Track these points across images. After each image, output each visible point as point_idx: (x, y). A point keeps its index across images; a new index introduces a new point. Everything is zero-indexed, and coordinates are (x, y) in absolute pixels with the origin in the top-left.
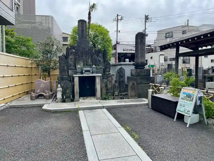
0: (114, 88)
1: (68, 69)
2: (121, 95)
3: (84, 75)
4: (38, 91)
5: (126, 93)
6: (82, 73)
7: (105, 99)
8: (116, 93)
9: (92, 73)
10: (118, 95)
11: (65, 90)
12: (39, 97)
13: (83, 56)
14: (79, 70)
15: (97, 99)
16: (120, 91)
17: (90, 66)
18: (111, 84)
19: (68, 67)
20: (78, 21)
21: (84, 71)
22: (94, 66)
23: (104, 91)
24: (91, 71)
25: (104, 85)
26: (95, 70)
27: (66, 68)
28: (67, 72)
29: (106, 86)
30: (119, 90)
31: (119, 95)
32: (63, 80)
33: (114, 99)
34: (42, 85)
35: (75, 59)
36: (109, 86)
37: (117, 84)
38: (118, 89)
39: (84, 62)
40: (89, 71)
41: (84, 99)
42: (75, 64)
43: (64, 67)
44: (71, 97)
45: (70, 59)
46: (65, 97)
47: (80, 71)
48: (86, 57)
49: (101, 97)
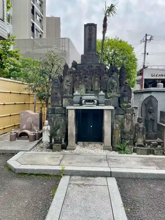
0: (136, 132)
1: (62, 97)
2: (149, 144)
3: (84, 107)
4: (24, 127)
5: (159, 140)
6: (81, 104)
7: (119, 150)
8: (140, 141)
9: (98, 104)
10: (142, 144)
11: (54, 129)
12: (22, 137)
13: (86, 77)
14: (76, 99)
15: (104, 149)
16: (148, 137)
17: (96, 93)
18: (130, 125)
19: (62, 93)
20: (85, 25)
21: (83, 101)
22: (102, 93)
23: (118, 136)
24: (96, 101)
25: (117, 125)
26: (102, 99)
27: (59, 95)
28: (60, 102)
29: (122, 126)
30: (145, 136)
31: (145, 144)
32: (54, 113)
33: (135, 151)
34: (29, 118)
35: (74, 81)
36: (127, 128)
37: (141, 125)
38: (143, 134)
39: (86, 86)
40: (92, 101)
41: (84, 146)
42: (73, 89)
43: (56, 94)
44: (63, 141)
45: (65, 81)
46: (53, 141)
47: (78, 100)
48: (91, 79)
49: (112, 145)
